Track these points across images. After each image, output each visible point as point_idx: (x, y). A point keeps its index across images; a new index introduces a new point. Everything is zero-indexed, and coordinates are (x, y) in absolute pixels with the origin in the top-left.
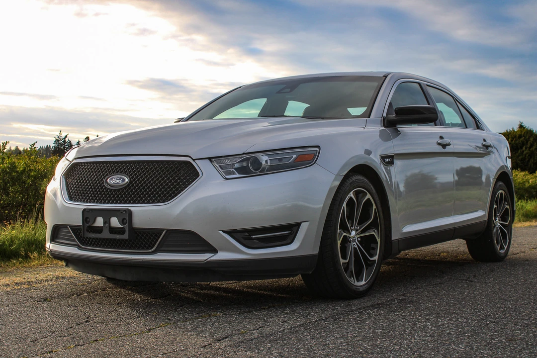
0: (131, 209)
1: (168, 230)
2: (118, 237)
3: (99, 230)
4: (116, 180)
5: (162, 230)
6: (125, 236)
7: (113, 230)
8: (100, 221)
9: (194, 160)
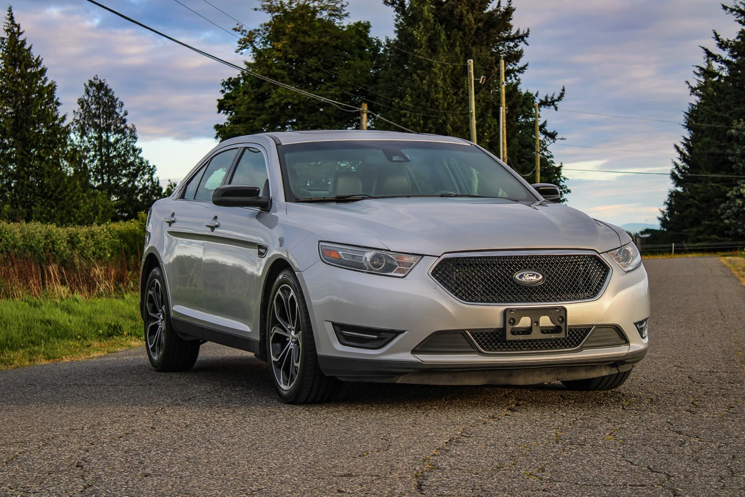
0: (565, 306)
1: (596, 325)
2: (553, 336)
3: (528, 331)
4: (529, 277)
5: (593, 325)
6: (562, 335)
7: (545, 330)
8: (525, 322)
9: (599, 254)
